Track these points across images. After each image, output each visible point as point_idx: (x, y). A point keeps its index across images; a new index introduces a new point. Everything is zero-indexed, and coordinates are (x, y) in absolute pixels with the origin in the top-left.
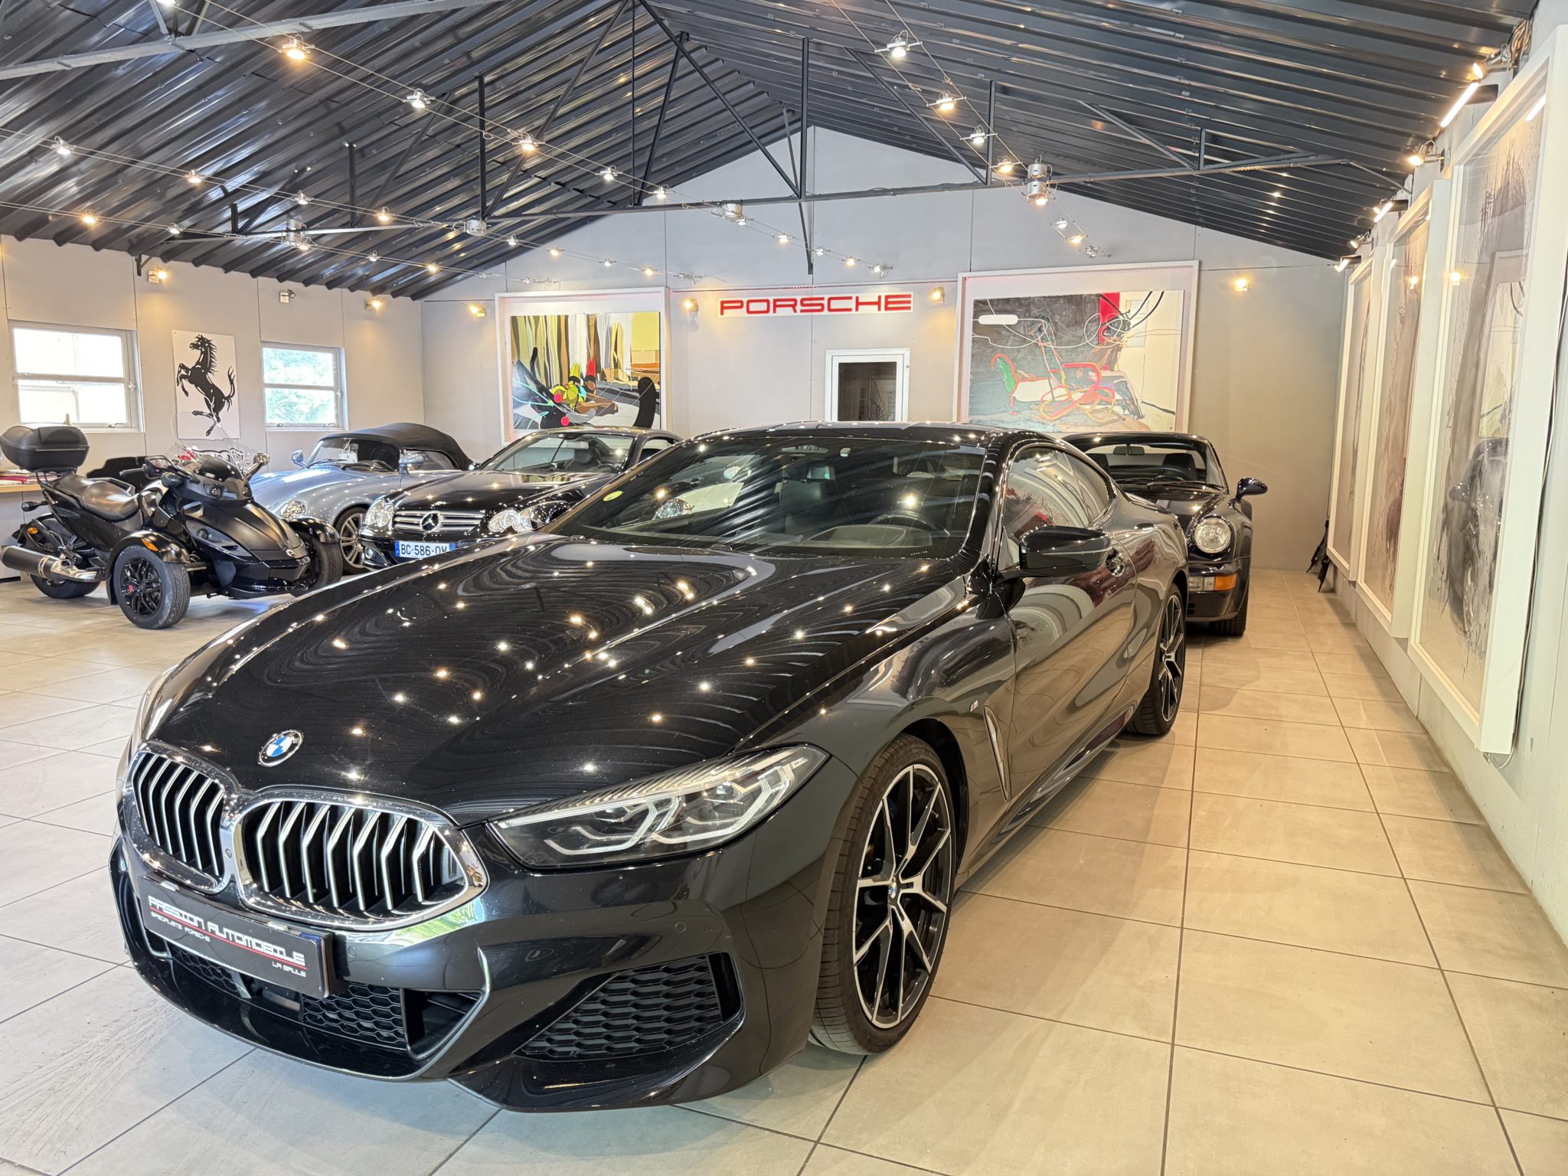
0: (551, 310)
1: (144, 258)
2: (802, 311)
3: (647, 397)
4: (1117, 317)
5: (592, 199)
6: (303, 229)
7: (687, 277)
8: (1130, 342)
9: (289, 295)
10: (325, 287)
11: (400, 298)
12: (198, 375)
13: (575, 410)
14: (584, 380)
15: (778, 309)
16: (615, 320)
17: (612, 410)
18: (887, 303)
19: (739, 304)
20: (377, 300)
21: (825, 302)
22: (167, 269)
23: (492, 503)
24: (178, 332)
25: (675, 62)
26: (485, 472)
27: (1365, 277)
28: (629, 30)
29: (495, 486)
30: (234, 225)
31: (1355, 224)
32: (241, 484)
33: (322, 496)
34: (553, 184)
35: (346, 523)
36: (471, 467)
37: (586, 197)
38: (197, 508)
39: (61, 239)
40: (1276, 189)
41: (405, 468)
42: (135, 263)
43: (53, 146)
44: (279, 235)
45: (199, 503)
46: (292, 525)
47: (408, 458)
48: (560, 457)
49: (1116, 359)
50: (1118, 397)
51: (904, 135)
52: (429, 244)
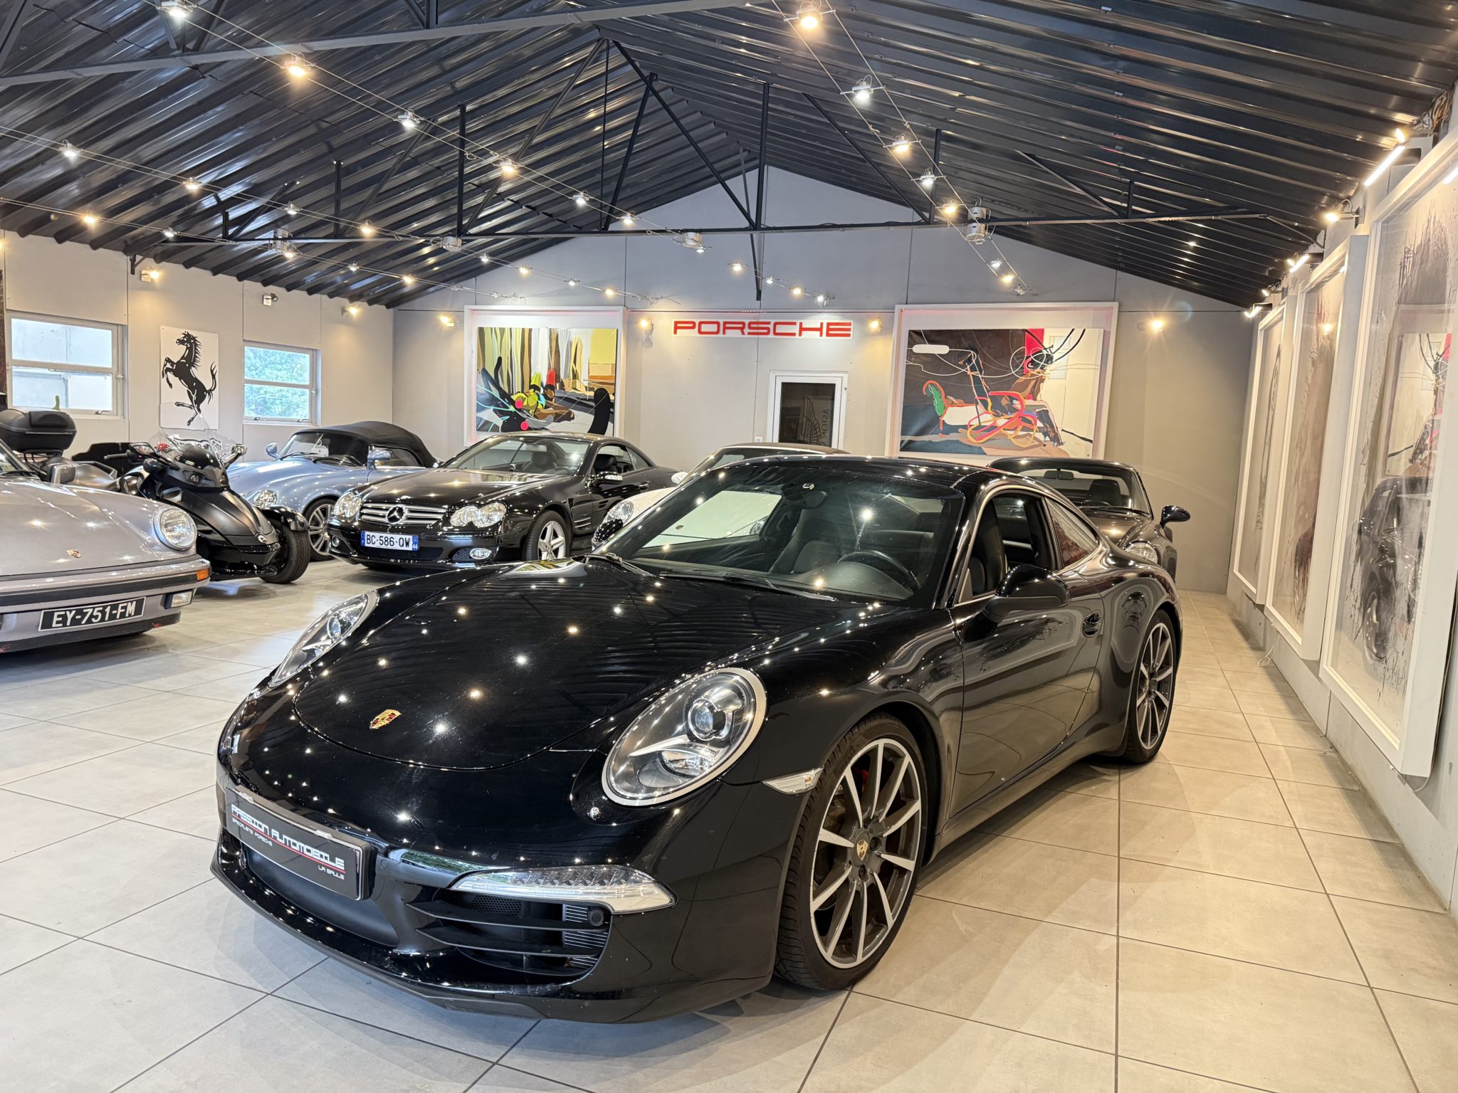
0: (517, 323)
1: (138, 258)
2: (749, 333)
3: (602, 407)
4: (1041, 351)
5: (558, 223)
6: (289, 238)
7: (644, 297)
8: (1053, 374)
9: (272, 298)
10: (306, 292)
11: (375, 306)
12: (182, 370)
13: (535, 416)
14: (544, 389)
15: (727, 331)
16: (576, 335)
17: (569, 417)
18: (828, 329)
19: (691, 325)
20: (353, 306)
21: (771, 327)
22: (159, 269)
23: (454, 500)
24: (166, 328)
25: (644, 100)
26: (448, 470)
27: (1276, 323)
28: (602, 69)
29: (456, 484)
30: (225, 233)
31: (1267, 274)
32: (218, 472)
33: (294, 486)
34: (524, 207)
35: (315, 513)
36: (436, 465)
37: (553, 221)
38: (176, 494)
39: (61, 237)
40: (1192, 238)
41: (373, 463)
42: (130, 262)
43: (61, 149)
44: (267, 242)
45: (178, 489)
46: (264, 512)
47: (376, 453)
48: (519, 459)
49: (1039, 391)
50: (1040, 424)
51: (851, 177)
52: (407, 258)
